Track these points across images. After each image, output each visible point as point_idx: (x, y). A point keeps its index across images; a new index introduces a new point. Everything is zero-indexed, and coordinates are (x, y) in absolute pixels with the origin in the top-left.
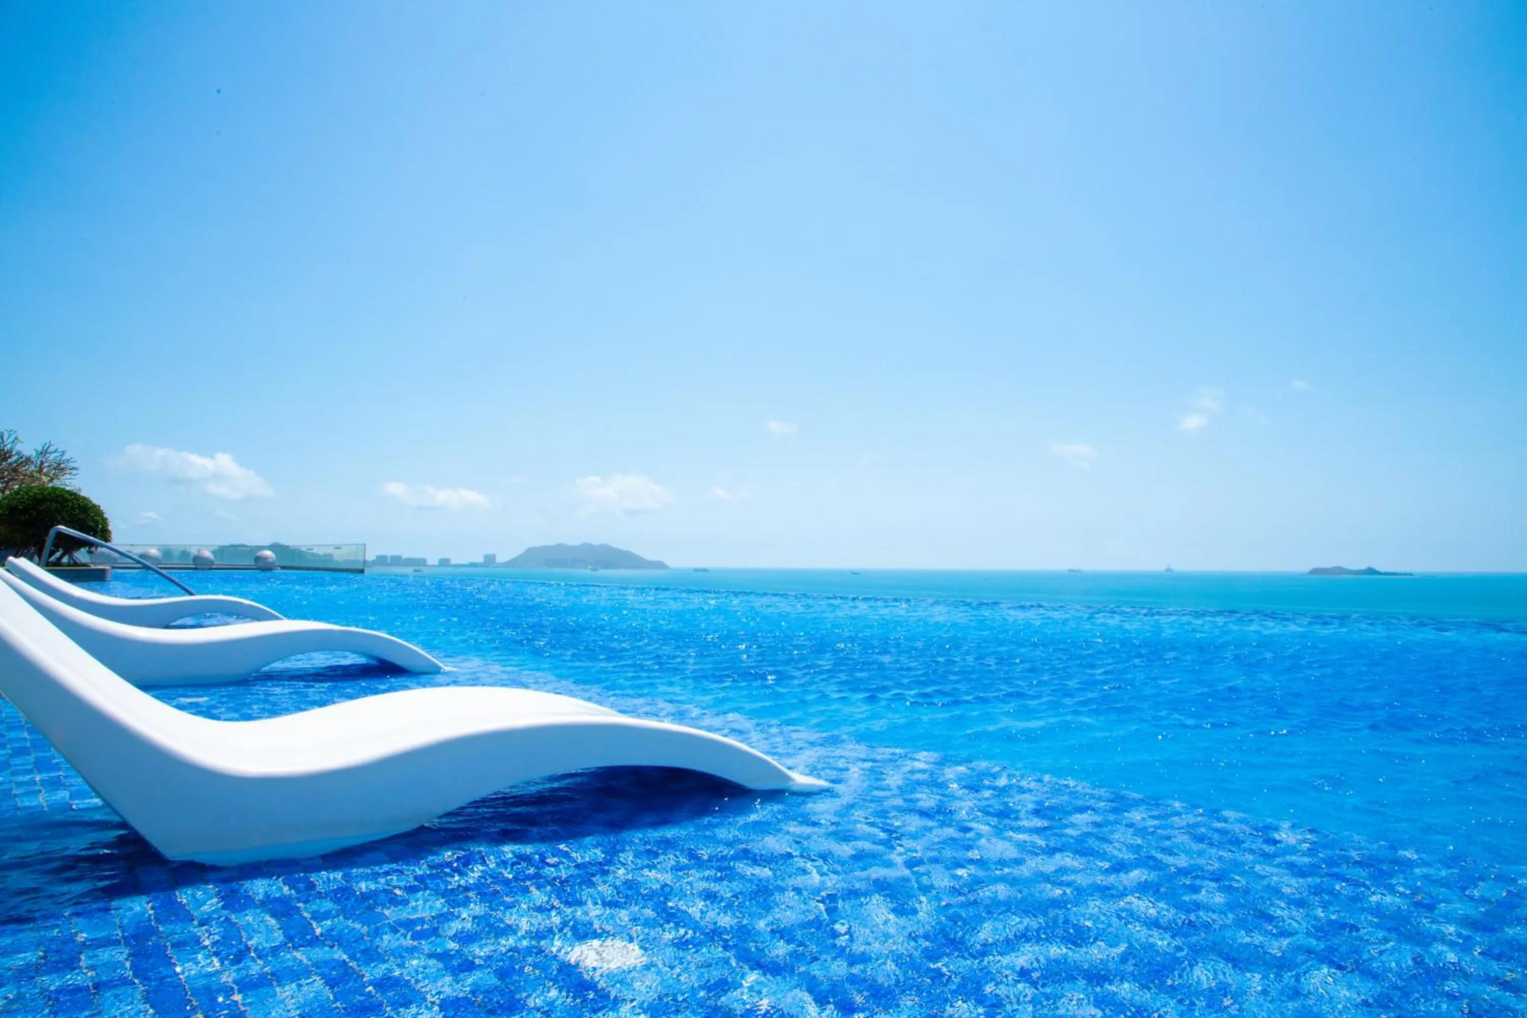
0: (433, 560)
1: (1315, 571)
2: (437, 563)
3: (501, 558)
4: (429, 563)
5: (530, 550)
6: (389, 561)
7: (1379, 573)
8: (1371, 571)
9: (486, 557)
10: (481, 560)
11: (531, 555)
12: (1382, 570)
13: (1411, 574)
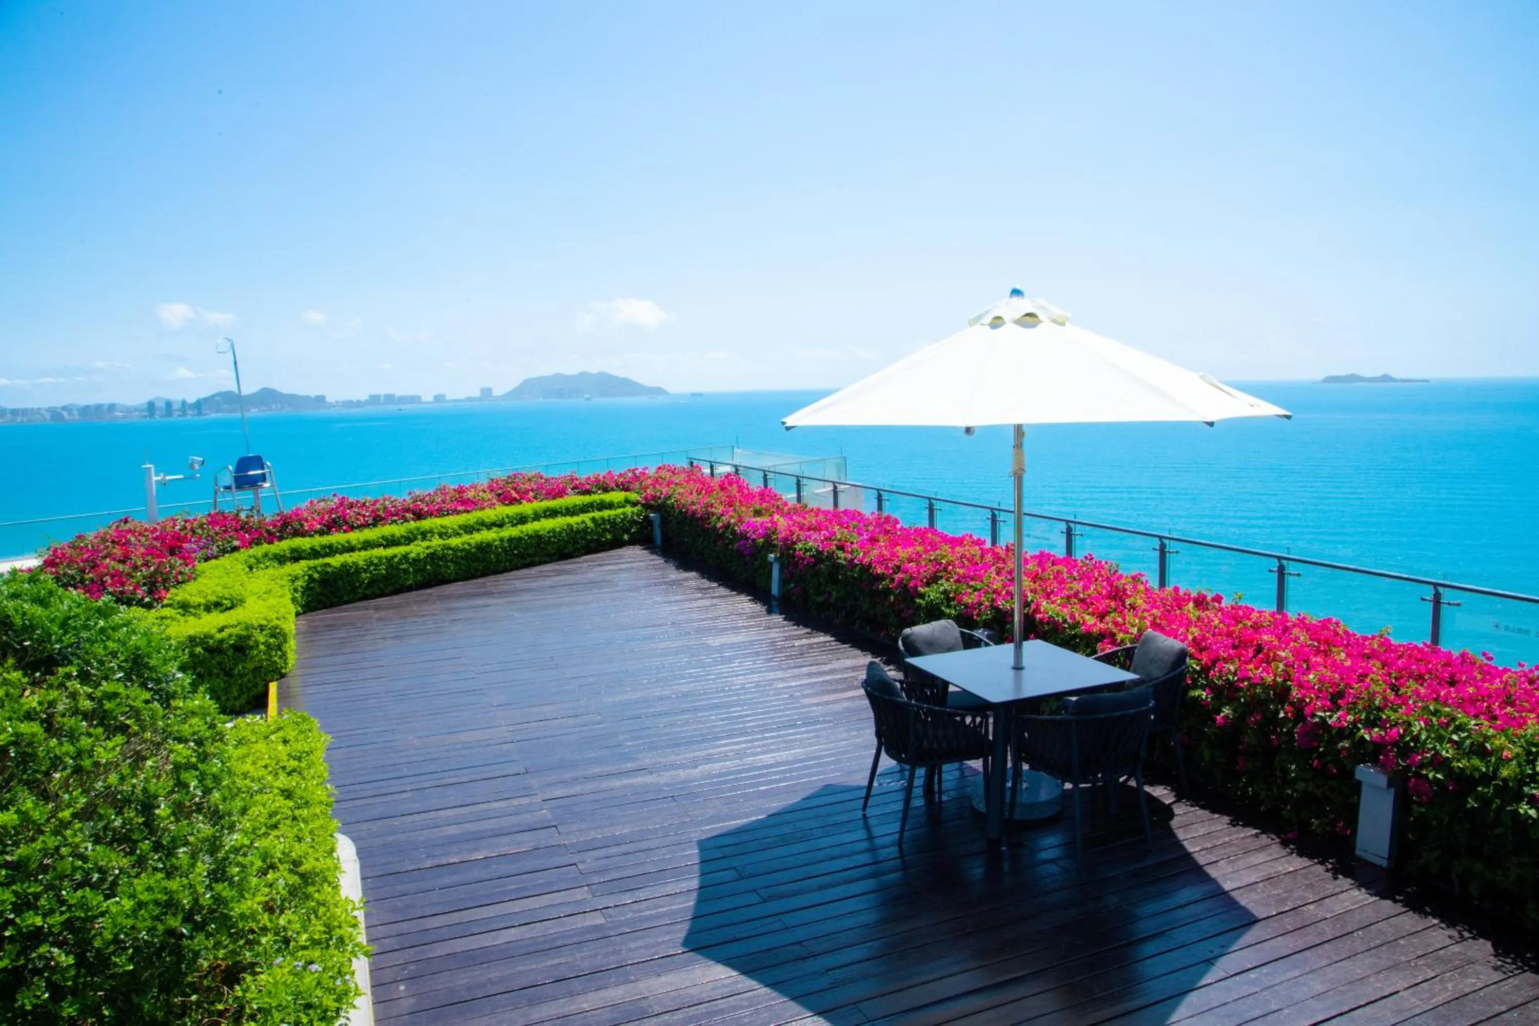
0: (428, 397)
1: (1329, 380)
2: (431, 399)
3: (498, 392)
4: (423, 400)
5: (526, 382)
6: (382, 400)
7: (1395, 380)
8: (1386, 378)
9: (482, 390)
10: (477, 394)
11: (528, 387)
12: (1398, 377)
13: (1427, 381)
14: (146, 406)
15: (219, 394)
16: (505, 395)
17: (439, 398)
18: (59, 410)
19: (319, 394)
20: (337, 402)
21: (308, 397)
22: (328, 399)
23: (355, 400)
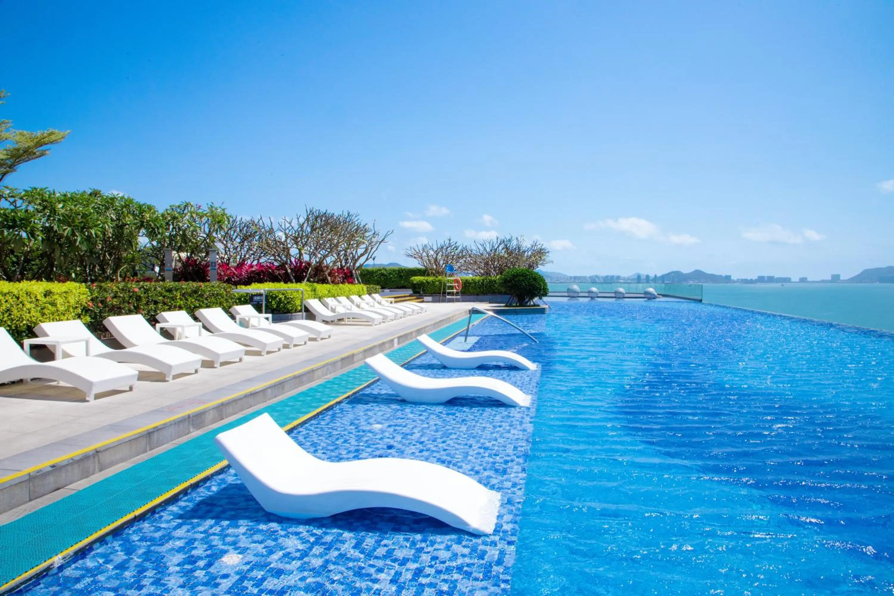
0: (795, 278)
4: (792, 280)
6: (766, 279)
14: (636, 277)
15: (673, 272)
16: (849, 279)
17: (803, 280)
18: (594, 277)
19: (728, 274)
20: (738, 279)
21: (721, 276)
22: (733, 278)
23: (749, 279)
